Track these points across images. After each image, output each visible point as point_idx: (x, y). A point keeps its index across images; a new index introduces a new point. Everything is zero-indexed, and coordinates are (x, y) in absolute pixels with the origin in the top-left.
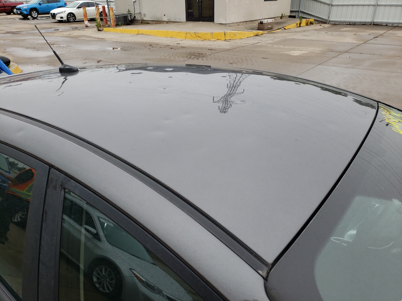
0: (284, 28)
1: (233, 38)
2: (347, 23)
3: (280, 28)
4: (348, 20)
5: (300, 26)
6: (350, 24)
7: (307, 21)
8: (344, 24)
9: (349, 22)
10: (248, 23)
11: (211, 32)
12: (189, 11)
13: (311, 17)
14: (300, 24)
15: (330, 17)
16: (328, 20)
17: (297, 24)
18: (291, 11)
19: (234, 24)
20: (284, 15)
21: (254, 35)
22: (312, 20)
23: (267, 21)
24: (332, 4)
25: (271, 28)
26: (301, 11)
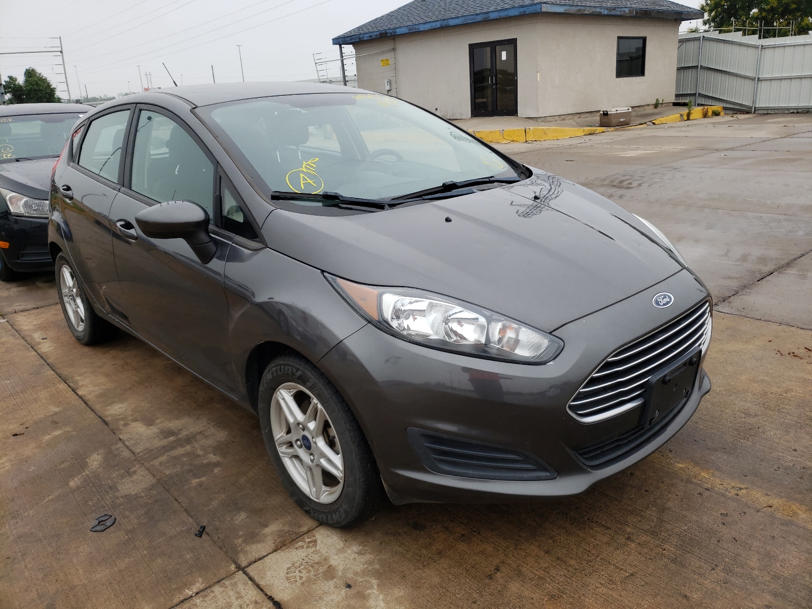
0: (653, 122)
1: (541, 138)
2: (791, 111)
3: (643, 123)
4: (793, 104)
5: (688, 119)
6: (797, 112)
7: (704, 110)
8: (786, 112)
9: (796, 109)
10: (583, 116)
11: (501, 129)
12: (478, 101)
13: (717, 103)
14: (688, 115)
15: (758, 101)
16: (752, 107)
17: (681, 115)
18: (677, 96)
19: (555, 117)
20: (661, 102)
21: (585, 133)
22: (718, 107)
23: (617, 110)
24: (759, 78)
25: (625, 123)
26: (699, 93)
